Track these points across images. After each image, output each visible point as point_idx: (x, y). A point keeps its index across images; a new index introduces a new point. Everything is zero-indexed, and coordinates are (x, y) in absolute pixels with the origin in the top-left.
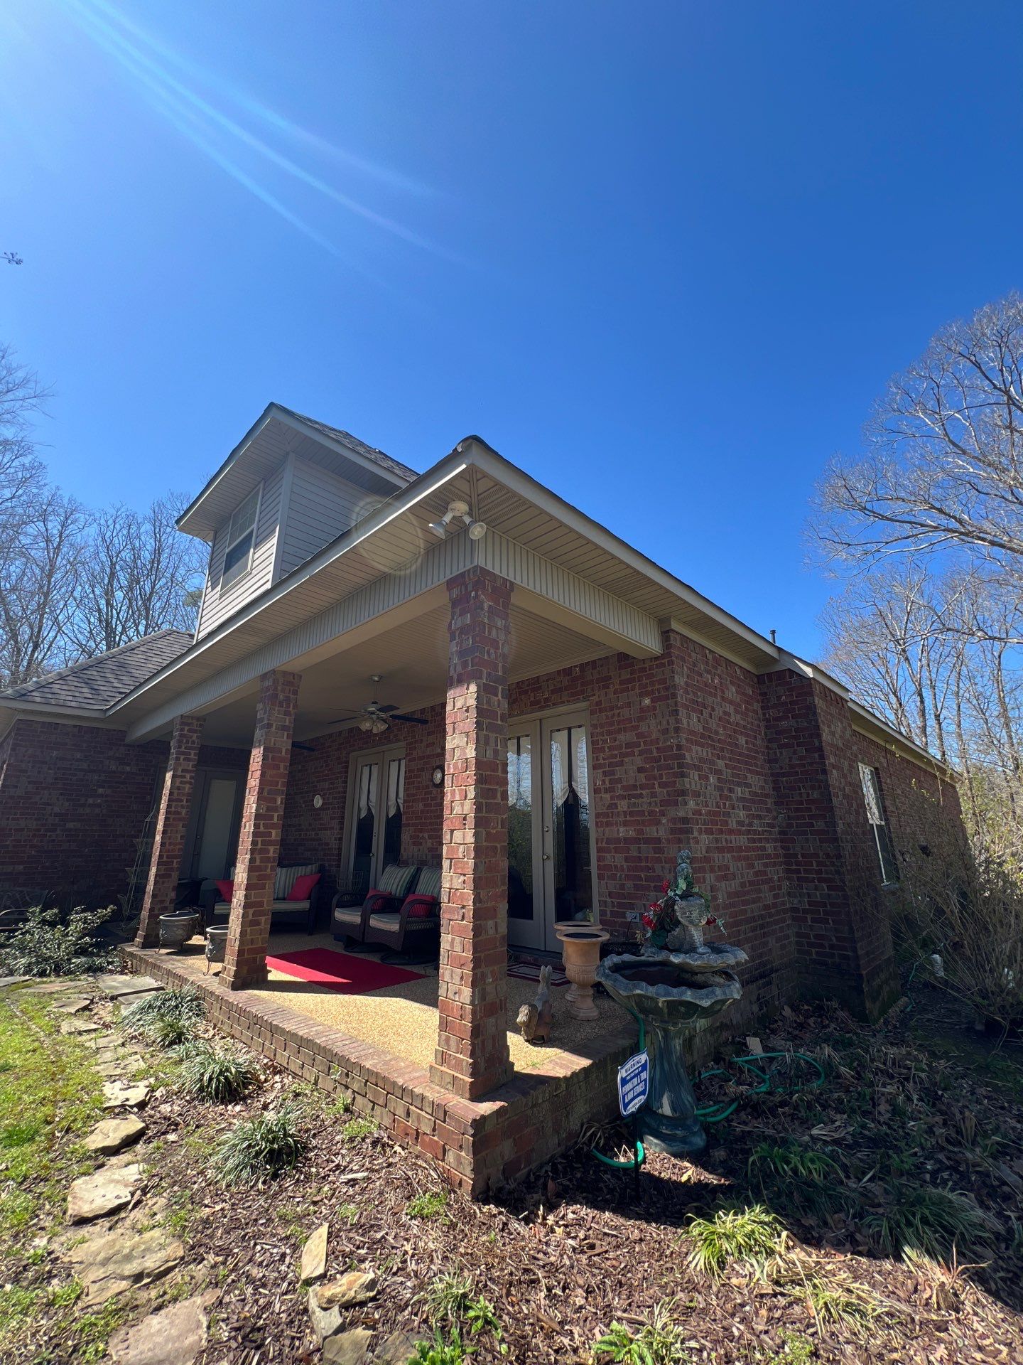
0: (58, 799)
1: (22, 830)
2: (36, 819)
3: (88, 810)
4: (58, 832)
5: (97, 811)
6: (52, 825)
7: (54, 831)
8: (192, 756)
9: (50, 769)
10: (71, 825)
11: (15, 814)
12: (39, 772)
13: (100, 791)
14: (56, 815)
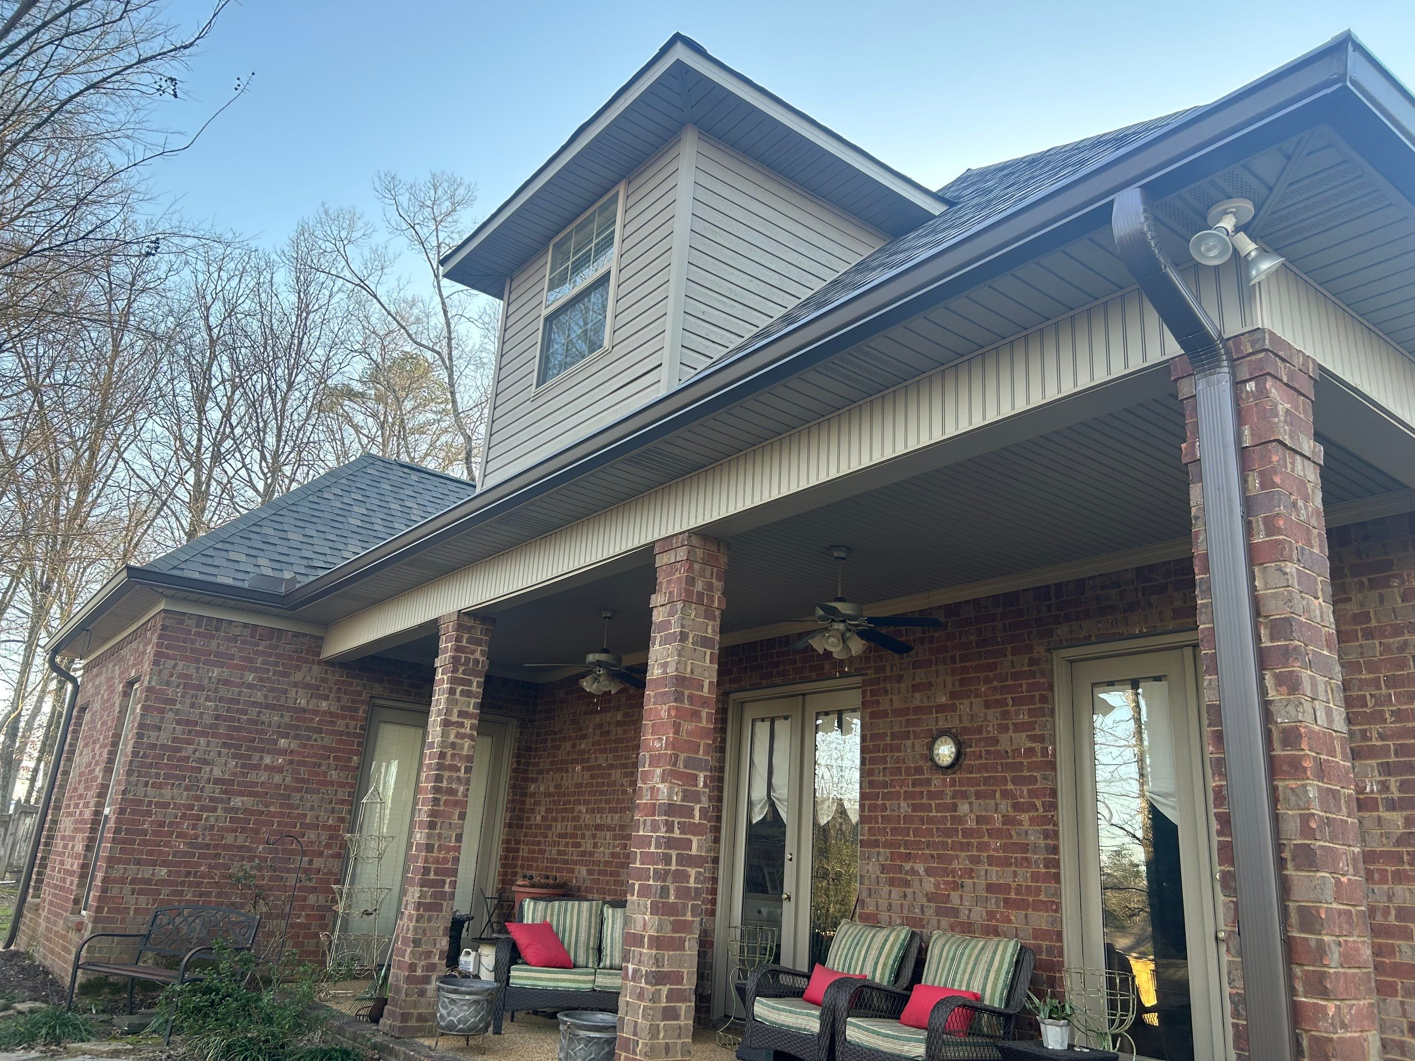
0: (219, 752)
1: (166, 805)
2: (188, 788)
3: (263, 777)
4: (219, 812)
5: (277, 779)
6: (212, 799)
7: (214, 810)
8: (474, 688)
9: (208, 699)
10: (237, 802)
11: (157, 776)
12: (193, 705)
13: (283, 742)
14: (217, 781)
